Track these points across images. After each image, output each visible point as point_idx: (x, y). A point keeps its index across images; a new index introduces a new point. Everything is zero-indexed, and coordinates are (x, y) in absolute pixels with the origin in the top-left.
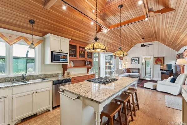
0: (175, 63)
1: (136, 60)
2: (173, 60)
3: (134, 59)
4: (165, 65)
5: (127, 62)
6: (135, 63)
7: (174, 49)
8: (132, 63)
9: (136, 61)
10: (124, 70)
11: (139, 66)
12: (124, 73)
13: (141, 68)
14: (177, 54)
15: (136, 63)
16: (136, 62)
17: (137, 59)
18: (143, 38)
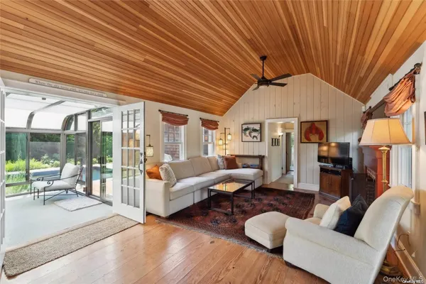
0: (359, 140)
1: (254, 130)
2: (352, 129)
3: (249, 126)
4: (333, 144)
5: (229, 137)
6: (251, 139)
7: (354, 96)
8: (245, 138)
9: (253, 134)
10: (220, 160)
11: (263, 149)
12: (219, 169)
13: (267, 155)
14: (364, 110)
15: (255, 139)
16: (254, 137)
17: (257, 127)
18: (263, 58)
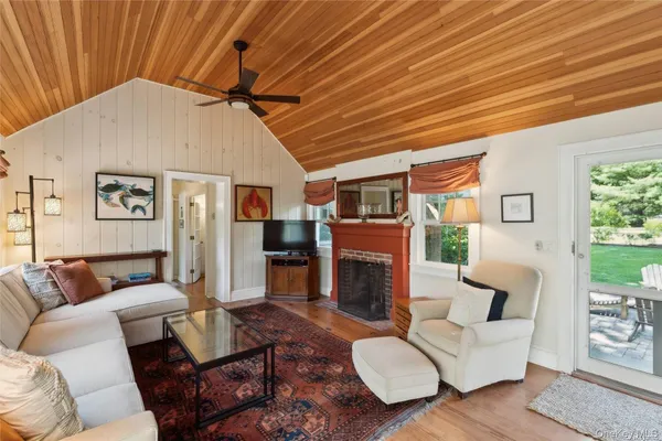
3: (121, 180)
6: (127, 213)
8: (106, 211)
9: (134, 201)
15: (139, 214)
16: (135, 208)
17: (146, 185)
